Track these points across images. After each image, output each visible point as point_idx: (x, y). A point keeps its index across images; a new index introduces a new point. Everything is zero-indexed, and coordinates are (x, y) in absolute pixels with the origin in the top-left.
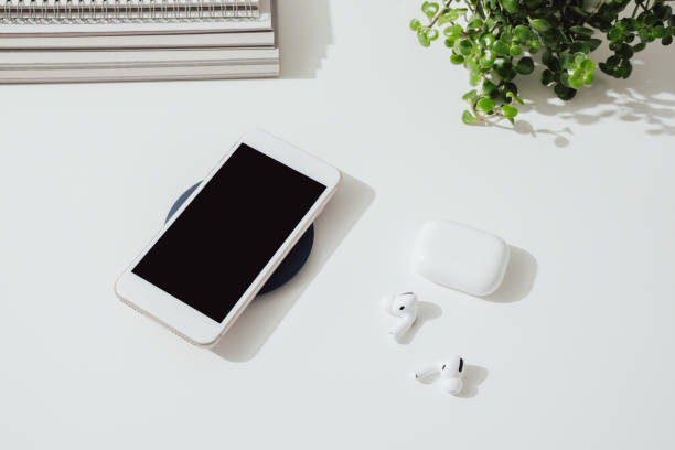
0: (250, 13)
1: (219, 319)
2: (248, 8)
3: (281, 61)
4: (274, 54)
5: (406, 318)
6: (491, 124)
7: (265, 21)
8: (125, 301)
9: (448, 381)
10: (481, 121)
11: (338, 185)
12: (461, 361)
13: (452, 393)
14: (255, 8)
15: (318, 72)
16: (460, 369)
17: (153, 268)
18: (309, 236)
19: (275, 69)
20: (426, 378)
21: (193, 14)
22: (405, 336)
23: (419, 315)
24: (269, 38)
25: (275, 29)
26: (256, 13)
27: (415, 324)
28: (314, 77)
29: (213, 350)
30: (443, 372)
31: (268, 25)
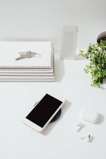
0: (49, 69)
1: (42, 127)
2: (49, 68)
3: (55, 79)
4: (53, 77)
5: (79, 127)
6: (96, 87)
7: (52, 71)
8: (24, 123)
9: (87, 139)
10: (94, 86)
11: (65, 102)
12: (89, 136)
13: (88, 141)
14: (50, 68)
15: (62, 81)
16: (89, 137)
17: (30, 117)
18: (60, 110)
19: (54, 80)
20: (83, 139)
21: (38, 69)
22: (79, 131)
23: (81, 127)
24: (52, 74)
25: (54, 73)
26: (50, 69)
27: (81, 128)
28: (61, 82)
29: (41, 133)
30: (86, 138)
31: (52, 72)
